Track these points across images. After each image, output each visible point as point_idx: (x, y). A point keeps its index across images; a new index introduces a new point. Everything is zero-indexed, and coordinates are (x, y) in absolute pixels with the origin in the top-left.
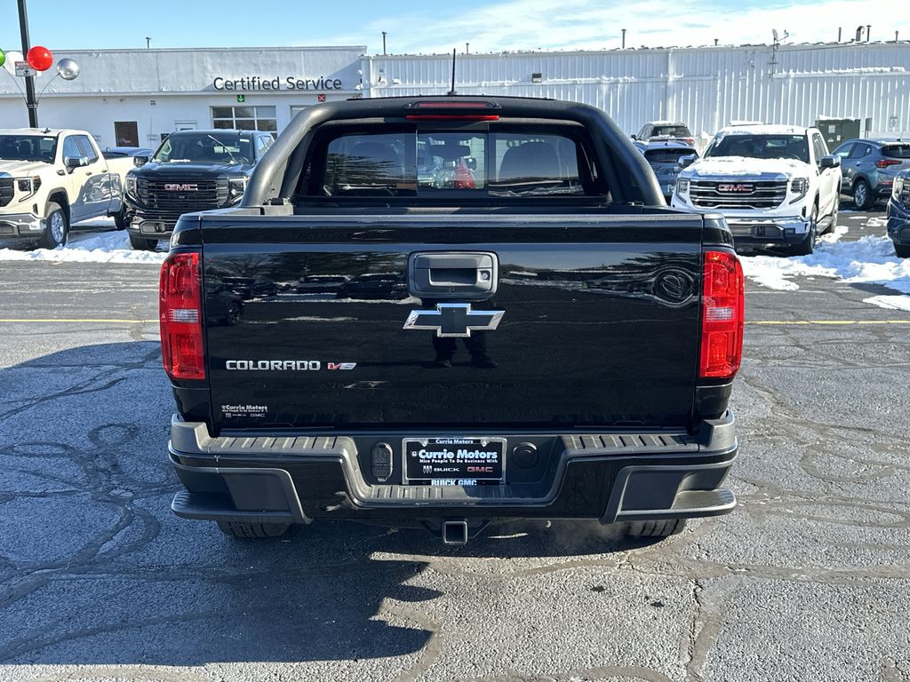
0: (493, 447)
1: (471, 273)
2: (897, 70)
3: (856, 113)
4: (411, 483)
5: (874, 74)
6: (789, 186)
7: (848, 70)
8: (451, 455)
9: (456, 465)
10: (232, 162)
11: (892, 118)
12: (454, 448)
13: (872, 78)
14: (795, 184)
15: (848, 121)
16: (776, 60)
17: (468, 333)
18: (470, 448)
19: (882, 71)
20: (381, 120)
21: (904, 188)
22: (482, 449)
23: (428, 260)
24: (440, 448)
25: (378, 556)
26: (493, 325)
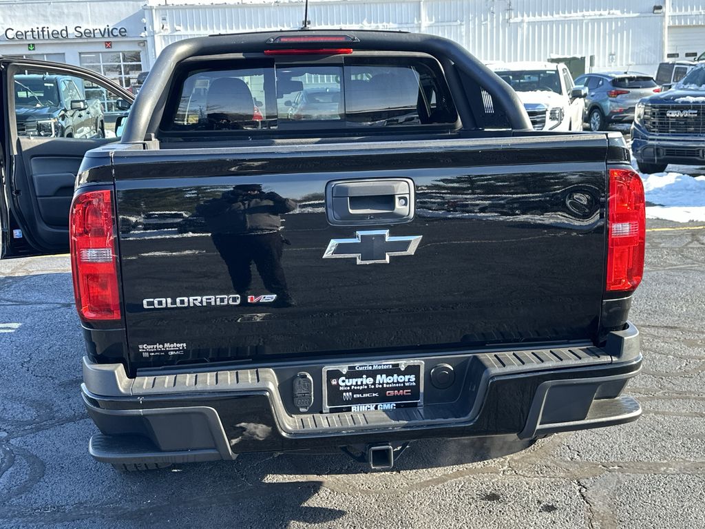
0: (413, 370)
1: (388, 200)
2: (613, 14)
3: (581, 52)
4: (332, 411)
5: (595, 17)
6: (548, 115)
7: (573, 14)
8: (370, 381)
9: (375, 390)
10: (38, 106)
11: (611, 54)
12: (372, 374)
13: (593, 20)
14: (553, 113)
15: (574, 59)
16: (513, 6)
17: (388, 260)
18: (389, 373)
19: (601, 15)
20: (240, 56)
21: (645, 113)
22: (400, 373)
23: (346, 189)
24: (359, 375)
25: (271, 479)
26: (411, 250)
